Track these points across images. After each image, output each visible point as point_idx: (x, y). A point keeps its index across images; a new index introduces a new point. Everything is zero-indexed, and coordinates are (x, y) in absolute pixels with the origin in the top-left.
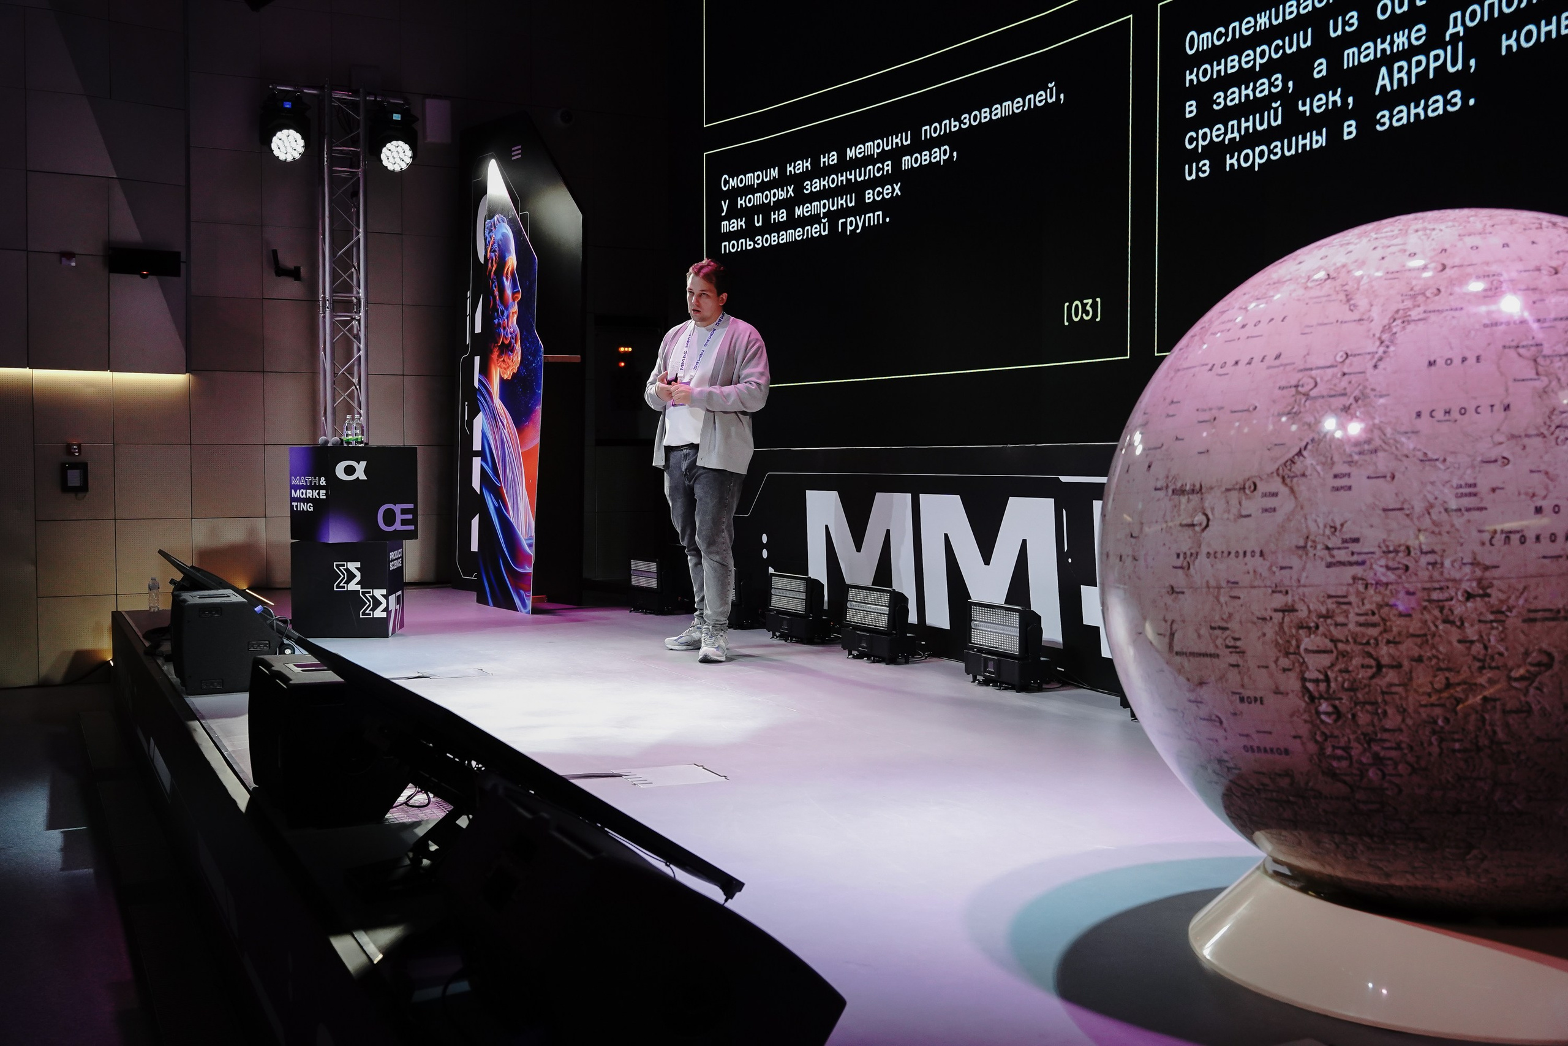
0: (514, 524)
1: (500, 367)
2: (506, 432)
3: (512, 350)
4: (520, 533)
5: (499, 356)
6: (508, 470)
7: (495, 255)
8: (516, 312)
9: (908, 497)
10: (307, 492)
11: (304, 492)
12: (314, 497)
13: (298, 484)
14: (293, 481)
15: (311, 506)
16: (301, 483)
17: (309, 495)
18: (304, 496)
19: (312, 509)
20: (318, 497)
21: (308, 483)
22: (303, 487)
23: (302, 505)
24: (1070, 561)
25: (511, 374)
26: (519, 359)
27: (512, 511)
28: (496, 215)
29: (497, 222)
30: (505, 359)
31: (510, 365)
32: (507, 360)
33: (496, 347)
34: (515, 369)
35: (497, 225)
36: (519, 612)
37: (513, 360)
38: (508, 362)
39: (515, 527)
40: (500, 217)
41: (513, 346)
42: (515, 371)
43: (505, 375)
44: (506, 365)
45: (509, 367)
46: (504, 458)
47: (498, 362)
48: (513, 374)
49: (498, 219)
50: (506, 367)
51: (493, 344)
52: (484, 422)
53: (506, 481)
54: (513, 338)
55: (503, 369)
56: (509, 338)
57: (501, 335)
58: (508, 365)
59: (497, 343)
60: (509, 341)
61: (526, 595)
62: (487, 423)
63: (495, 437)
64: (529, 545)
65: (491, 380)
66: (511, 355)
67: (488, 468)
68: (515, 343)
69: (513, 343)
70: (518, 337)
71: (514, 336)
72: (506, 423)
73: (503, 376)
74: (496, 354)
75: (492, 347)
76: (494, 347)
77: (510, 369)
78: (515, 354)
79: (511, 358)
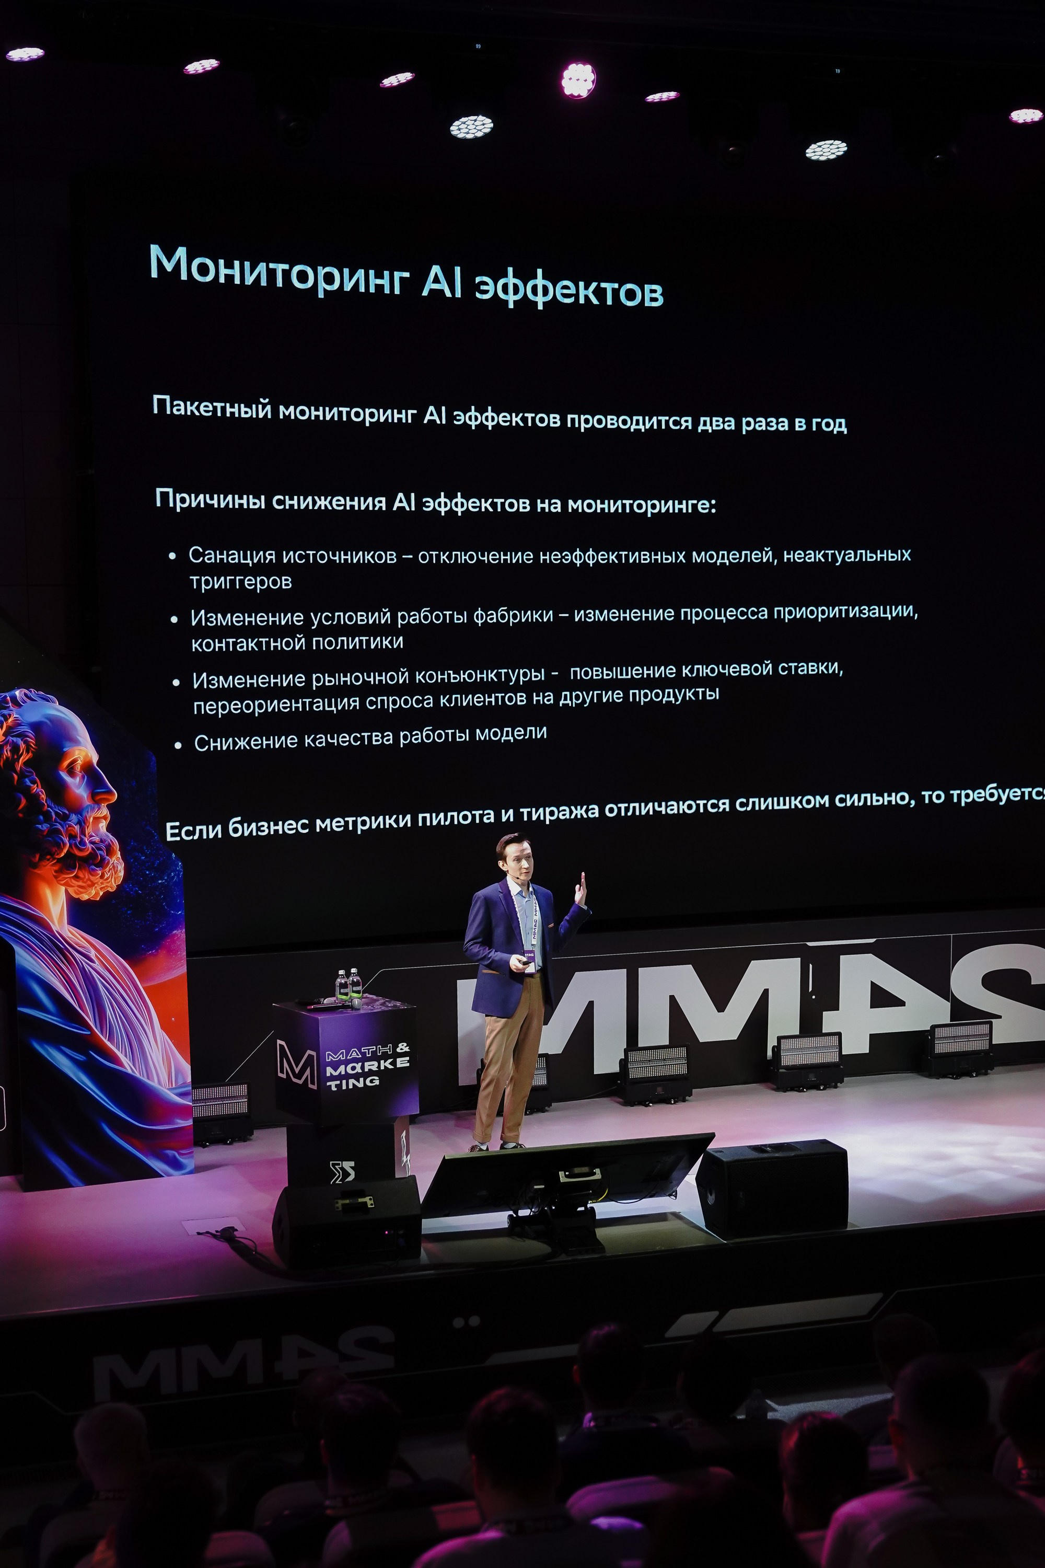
0: (137, 1075)
1: (66, 884)
2: (97, 965)
3: (102, 864)
4: (154, 1084)
5: (60, 872)
6: (109, 1012)
7: (26, 742)
8: (105, 818)
9: (621, 975)
10: (366, 1064)
11: (358, 1066)
12: (382, 1068)
13: (342, 1059)
14: (330, 1057)
15: (374, 1079)
16: (350, 1057)
17: (370, 1067)
18: (359, 1070)
19: (377, 1082)
20: (391, 1067)
21: (369, 1054)
22: (355, 1060)
23: (352, 1081)
24: (814, 997)
25: (101, 893)
26: (122, 874)
27: (130, 1060)
28: (18, 689)
29: (25, 698)
30: (81, 875)
31: (97, 883)
32: (87, 877)
33: (48, 860)
34: (111, 887)
35: (24, 702)
36: (163, 1177)
37: (102, 876)
38: (89, 879)
39: (141, 1078)
40: (33, 693)
41: (103, 859)
42: (110, 889)
43: (84, 895)
44: (85, 882)
45: (93, 884)
46: (94, 999)
47: (59, 879)
48: (107, 894)
49: (26, 695)
50: (84, 884)
51: (38, 857)
52: (24, 958)
53: (105, 1026)
54: (100, 849)
55: (77, 887)
56: (90, 849)
57: (64, 844)
58: (89, 883)
59: (52, 855)
60: (90, 853)
61: (180, 1154)
62: (32, 957)
63: (64, 975)
64: (181, 1095)
65: (39, 902)
66: (97, 870)
67: (44, 1014)
68: (107, 855)
69: (101, 855)
70: (113, 848)
71: (102, 846)
72: (96, 955)
73: (76, 896)
74: (48, 868)
75: (33, 860)
76: (40, 859)
77: (96, 887)
78: (107, 869)
79: (99, 874)
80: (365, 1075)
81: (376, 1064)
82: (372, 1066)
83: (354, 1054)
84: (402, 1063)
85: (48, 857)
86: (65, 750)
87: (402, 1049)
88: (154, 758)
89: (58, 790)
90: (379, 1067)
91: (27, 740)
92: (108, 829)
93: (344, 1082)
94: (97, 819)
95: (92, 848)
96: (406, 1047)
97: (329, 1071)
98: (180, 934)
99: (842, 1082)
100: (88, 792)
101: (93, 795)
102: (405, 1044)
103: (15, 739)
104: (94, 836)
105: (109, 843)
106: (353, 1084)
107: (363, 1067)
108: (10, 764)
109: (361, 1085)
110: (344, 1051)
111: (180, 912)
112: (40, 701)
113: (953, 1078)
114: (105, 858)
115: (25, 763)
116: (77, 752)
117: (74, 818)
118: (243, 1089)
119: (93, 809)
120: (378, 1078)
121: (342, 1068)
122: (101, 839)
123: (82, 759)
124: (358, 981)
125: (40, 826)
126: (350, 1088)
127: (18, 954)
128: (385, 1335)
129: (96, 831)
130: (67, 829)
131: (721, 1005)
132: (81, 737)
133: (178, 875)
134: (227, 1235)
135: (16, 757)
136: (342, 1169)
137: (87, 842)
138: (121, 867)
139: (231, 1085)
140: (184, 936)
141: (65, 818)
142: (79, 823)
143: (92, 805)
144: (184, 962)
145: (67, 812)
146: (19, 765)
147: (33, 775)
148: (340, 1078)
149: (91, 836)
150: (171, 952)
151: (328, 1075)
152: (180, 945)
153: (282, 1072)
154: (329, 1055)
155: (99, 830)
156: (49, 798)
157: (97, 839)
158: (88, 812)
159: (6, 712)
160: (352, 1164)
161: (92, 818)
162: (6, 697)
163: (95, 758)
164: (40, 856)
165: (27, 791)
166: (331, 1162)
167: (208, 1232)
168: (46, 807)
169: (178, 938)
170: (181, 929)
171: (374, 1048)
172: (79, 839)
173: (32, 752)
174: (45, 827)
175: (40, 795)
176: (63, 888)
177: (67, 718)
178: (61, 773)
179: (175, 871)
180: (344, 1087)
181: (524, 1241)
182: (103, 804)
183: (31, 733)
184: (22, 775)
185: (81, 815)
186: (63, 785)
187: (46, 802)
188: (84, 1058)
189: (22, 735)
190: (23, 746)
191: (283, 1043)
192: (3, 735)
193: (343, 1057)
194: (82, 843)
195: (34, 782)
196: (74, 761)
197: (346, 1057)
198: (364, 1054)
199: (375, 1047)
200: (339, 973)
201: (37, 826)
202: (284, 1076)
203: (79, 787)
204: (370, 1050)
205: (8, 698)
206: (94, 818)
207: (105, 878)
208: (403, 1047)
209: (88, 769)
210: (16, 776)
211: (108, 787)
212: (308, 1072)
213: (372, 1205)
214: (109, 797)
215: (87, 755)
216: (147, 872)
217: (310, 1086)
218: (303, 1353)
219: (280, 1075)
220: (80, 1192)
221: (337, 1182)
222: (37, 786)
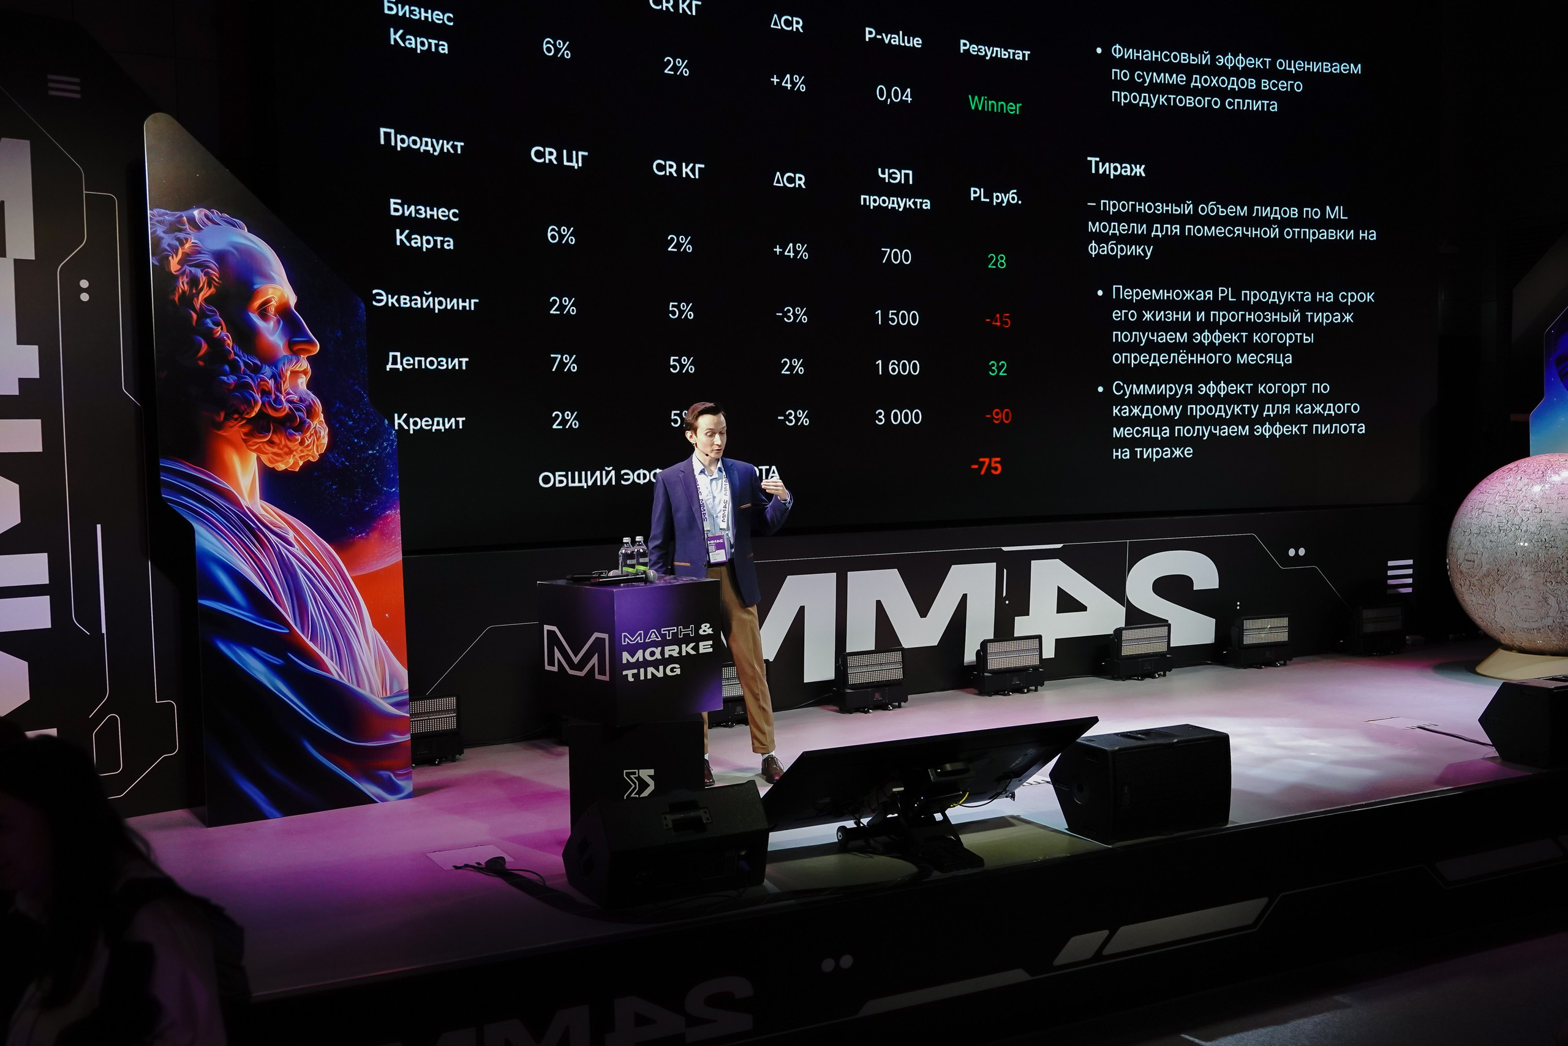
0: (346, 681)
1: (257, 451)
2: (296, 549)
3: (302, 427)
4: (365, 692)
5: (250, 435)
6: (311, 607)
7: (207, 274)
8: (305, 372)
9: (833, 575)
10: (667, 648)
11: (658, 651)
12: (684, 654)
13: (640, 642)
14: (627, 639)
15: (675, 668)
16: (649, 639)
17: (671, 653)
18: (658, 656)
19: (678, 671)
20: (693, 652)
21: (669, 637)
22: (655, 644)
23: (650, 670)
24: (1007, 602)
25: (301, 463)
26: (325, 441)
27: (336, 664)
28: (198, 207)
29: (205, 220)
30: (276, 440)
31: (296, 450)
32: (283, 442)
33: (236, 420)
34: (313, 457)
35: (205, 225)
36: (377, 802)
37: (302, 443)
38: (286, 446)
39: (350, 685)
40: (215, 215)
41: (303, 422)
42: (311, 459)
43: (279, 464)
44: (281, 449)
45: (290, 452)
46: (293, 591)
47: (250, 443)
48: (308, 464)
49: (207, 216)
50: (280, 451)
51: (222, 415)
52: (207, 539)
53: (306, 624)
54: (298, 410)
55: (271, 455)
56: (287, 409)
57: (256, 402)
58: (286, 450)
59: (241, 414)
60: (288, 414)
61: (396, 775)
62: (217, 539)
63: (257, 561)
64: (396, 705)
65: (225, 471)
66: (296, 435)
67: (233, 609)
68: (307, 418)
69: (300, 417)
70: (315, 410)
71: (302, 406)
72: (295, 536)
73: (270, 466)
74: (236, 430)
75: (217, 419)
76: (226, 419)
77: (294, 455)
78: (308, 434)
79: (298, 440)
80: (666, 662)
81: (676, 648)
82: (672, 651)
83: (653, 636)
84: (705, 647)
85: (236, 416)
86: (256, 287)
87: (704, 631)
88: (363, 305)
89: (247, 336)
90: (680, 652)
91: (208, 272)
92: (309, 387)
93: (642, 670)
94: (295, 374)
95: (290, 408)
96: (709, 628)
97: (626, 656)
98: (395, 515)
99: (1042, 685)
100: (285, 340)
101: (291, 345)
102: (708, 625)
103: (193, 270)
104: (292, 394)
105: (310, 403)
106: (652, 673)
107: (662, 653)
108: (187, 300)
109: (660, 674)
110: (642, 632)
111: (394, 489)
112: (224, 225)
113: (1138, 679)
114: (306, 421)
115: (207, 300)
116: (270, 291)
117: (267, 370)
118: (452, 702)
119: (290, 361)
120: (679, 666)
121: (640, 652)
122: (300, 398)
123: (277, 299)
124: (644, 552)
125: (225, 378)
126: (648, 678)
127: (200, 535)
128: (741, 987)
129: (295, 387)
130: (259, 383)
131: (923, 610)
132: (276, 273)
133: (392, 445)
134: (495, 867)
135: (194, 291)
136: (639, 779)
137: (284, 400)
138: (324, 432)
139: (436, 698)
140: (398, 517)
141: (257, 370)
142: (273, 376)
143: (290, 356)
144: (399, 548)
145: (259, 363)
146: (199, 302)
147: (216, 315)
148: (637, 665)
149: (289, 394)
150: (385, 535)
151: (624, 661)
152: (394, 528)
153: (551, 663)
154: (625, 636)
155: (298, 386)
156: (236, 345)
157: (295, 398)
158: (284, 364)
159: (181, 235)
160: (652, 772)
161: (289, 372)
162: (181, 217)
163: (293, 300)
164: (225, 415)
165: (208, 335)
166: (625, 771)
167: (466, 866)
168: (232, 356)
169: (393, 519)
170: (395, 509)
171: (674, 629)
172: (273, 397)
173: (215, 287)
174: (231, 379)
175: (225, 340)
176: (254, 455)
177: (258, 249)
178: (250, 314)
179: (388, 440)
180: (642, 678)
181: (872, 857)
182: (302, 356)
183: (213, 264)
184: (202, 315)
185: (276, 368)
186: (254, 330)
187: (233, 349)
188: (280, 661)
189: (202, 266)
190: (203, 279)
191: (554, 628)
192: (179, 263)
193: (641, 640)
194: (277, 400)
195: (217, 324)
196: (267, 302)
197: (645, 639)
198: (663, 636)
199: (676, 628)
200: (624, 541)
201: (222, 377)
202: (555, 669)
203: (273, 334)
204: (671, 632)
205: (185, 218)
206: (293, 372)
207: (306, 444)
208: (706, 629)
209: (284, 312)
210: (195, 316)
211: (307, 336)
212: (595, 660)
213: (708, 819)
214: (310, 348)
215: (282, 295)
216: (356, 441)
217: (598, 677)
218: (641, 1020)
219: (547, 668)
220: (276, 823)
221: (633, 795)
222: (222, 329)
